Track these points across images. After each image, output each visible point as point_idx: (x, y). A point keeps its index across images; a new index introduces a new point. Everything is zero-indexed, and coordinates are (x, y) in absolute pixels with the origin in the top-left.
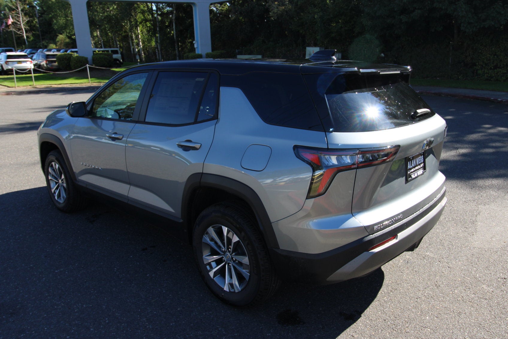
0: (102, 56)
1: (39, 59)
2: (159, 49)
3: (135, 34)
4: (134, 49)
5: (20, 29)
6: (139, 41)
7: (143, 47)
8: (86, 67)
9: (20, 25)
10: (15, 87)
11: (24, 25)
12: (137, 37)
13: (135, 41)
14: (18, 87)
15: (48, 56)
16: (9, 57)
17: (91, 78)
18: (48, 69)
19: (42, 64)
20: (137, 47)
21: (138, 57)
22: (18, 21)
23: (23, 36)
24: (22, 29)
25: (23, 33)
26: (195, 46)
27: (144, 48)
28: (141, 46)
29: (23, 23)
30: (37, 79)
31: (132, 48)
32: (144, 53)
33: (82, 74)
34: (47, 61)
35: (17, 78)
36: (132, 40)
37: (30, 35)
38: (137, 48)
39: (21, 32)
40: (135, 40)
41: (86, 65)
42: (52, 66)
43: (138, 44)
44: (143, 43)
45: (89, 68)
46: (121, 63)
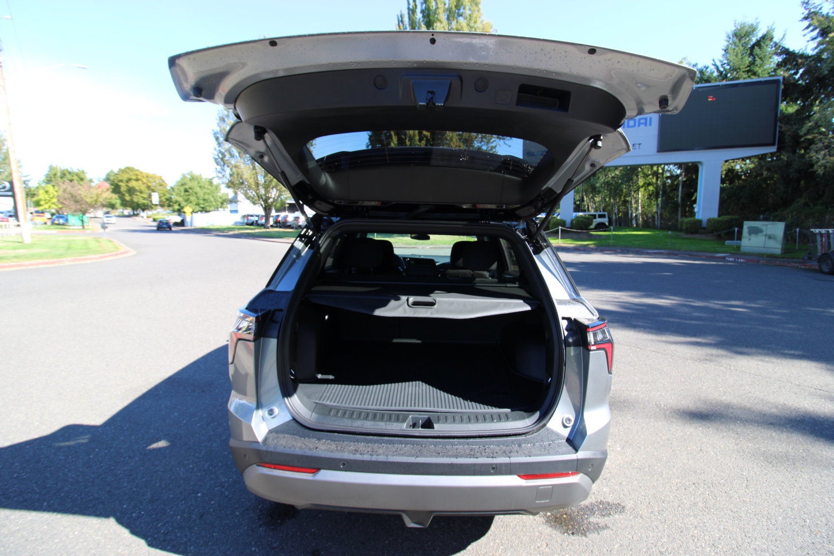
0: (580, 219)
2: (659, 214)
3: (635, 198)
4: (632, 214)
6: (638, 205)
7: (642, 211)
8: (558, 229)
12: (637, 202)
13: (634, 206)
17: (561, 238)
21: (634, 222)
26: (696, 210)
27: (643, 213)
28: (640, 211)
31: (630, 212)
32: (642, 218)
36: (631, 204)
38: (635, 213)
40: (635, 204)
41: (559, 227)
43: (637, 209)
44: (643, 207)
45: (561, 229)
46: (607, 227)
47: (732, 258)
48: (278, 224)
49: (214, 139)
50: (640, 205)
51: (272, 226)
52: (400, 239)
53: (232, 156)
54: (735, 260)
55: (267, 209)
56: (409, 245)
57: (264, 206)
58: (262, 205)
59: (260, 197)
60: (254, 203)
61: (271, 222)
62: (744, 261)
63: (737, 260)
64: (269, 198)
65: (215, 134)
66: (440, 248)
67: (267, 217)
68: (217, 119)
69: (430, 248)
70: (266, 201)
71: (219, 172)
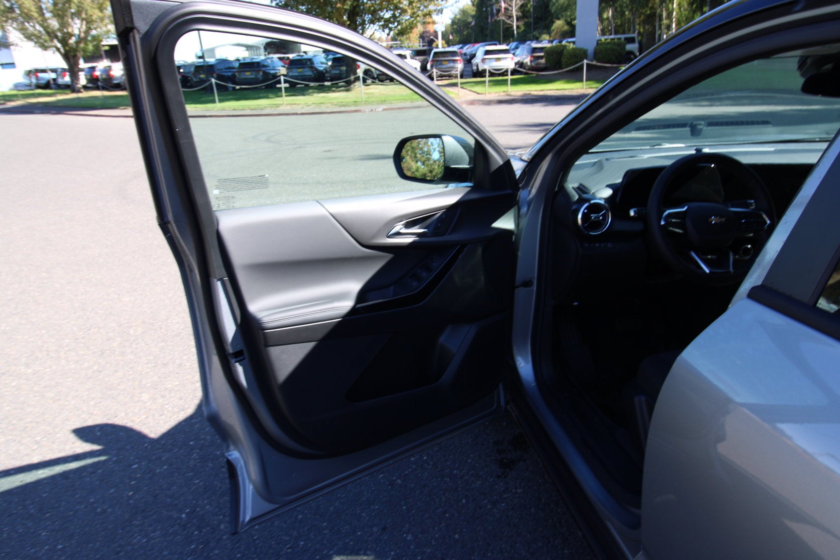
0: (609, 46)
1: (523, 55)
3: (667, 9)
4: (660, 36)
5: (510, 17)
6: (671, 22)
7: (677, 31)
8: (583, 65)
9: (512, 11)
10: (485, 94)
11: (516, 10)
12: (670, 15)
13: (665, 22)
14: (489, 93)
15: (534, 50)
16: (487, 52)
17: (587, 80)
18: (532, 69)
19: (525, 61)
20: (665, 31)
22: (510, 6)
23: (513, 26)
24: (513, 16)
25: (513, 22)
27: (678, 33)
28: (674, 30)
29: (515, 7)
30: (515, 82)
31: (658, 33)
33: (574, 75)
34: (532, 56)
35: (490, 81)
36: (661, 19)
37: (521, 24)
38: (667, 34)
39: (511, 21)
40: (666, 19)
41: (583, 60)
42: (538, 64)
43: (669, 27)
44: (678, 24)
45: (587, 64)
48: (94, 83)
50: (674, 20)
51: (85, 88)
52: (323, 97)
55: (70, 56)
56: (344, 106)
57: (62, 50)
58: (58, 49)
59: (52, 35)
60: (45, 48)
61: (83, 80)
64: (71, 35)
66: (399, 108)
67: (73, 71)
69: (384, 110)
70: (64, 42)
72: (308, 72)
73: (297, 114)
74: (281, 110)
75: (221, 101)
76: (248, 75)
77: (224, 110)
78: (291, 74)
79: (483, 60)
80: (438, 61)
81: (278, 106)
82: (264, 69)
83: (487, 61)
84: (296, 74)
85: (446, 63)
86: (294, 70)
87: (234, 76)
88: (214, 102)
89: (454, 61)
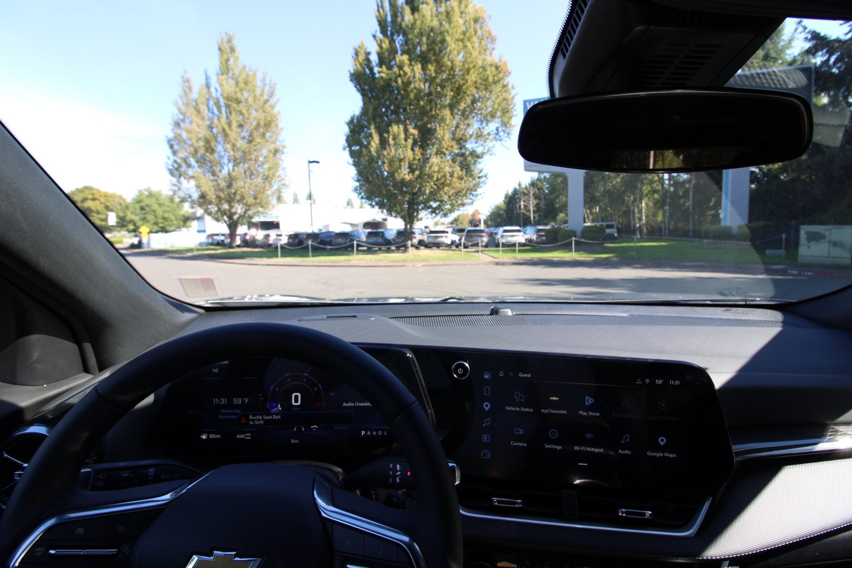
0: (592, 229)
1: (530, 234)
2: (666, 223)
3: (638, 207)
4: (634, 224)
5: (529, 211)
6: (642, 216)
7: (646, 222)
8: (571, 241)
9: (530, 207)
10: (499, 258)
11: (533, 207)
12: (640, 212)
13: (637, 215)
14: (502, 258)
15: (539, 231)
16: (505, 231)
17: (575, 251)
18: (538, 243)
19: (533, 238)
21: (638, 233)
22: (529, 204)
23: (530, 217)
25: (531, 214)
26: (722, 216)
27: (646, 224)
28: (644, 222)
29: (532, 205)
30: (520, 251)
31: (632, 222)
32: (647, 229)
33: (567, 247)
34: (537, 235)
35: (502, 250)
36: (634, 214)
37: (536, 215)
38: (639, 223)
39: (529, 213)
40: (638, 213)
41: (572, 237)
42: (542, 240)
43: (640, 219)
44: (647, 217)
45: (575, 241)
46: (615, 238)
47: (796, 270)
48: (246, 243)
49: (167, 147)
50: (643, 214)
51: (239, 246)
52: (384, 256)
53: (189, 166)
54: (800, 273)
55: (233, 226)
56: (395, 262)
57: (228, 223)
58: (225, 222)
59: (224, 213)
60: (217, 220)
61: (238, 241)
62: (812, 274)
63: (802, 273)
64: (235, 213)
65: (169, 141)
66: (434, 265)
67: (232, 235)
68: (171, 124)
69: (423, 266)
70: (230, 217)
71: (175, 185)
72: (380, 240)
73: (360, 266)
74: (351, 263)
75: (313, 256)
76: (340, 240)
77: (313, 262)
78: (369, 241)
79: (502, 236)
80: (469, 236)
81: (350, 260)
82: (351, 237)
83: (505, 237)
84: (372, 241)
85: (476, 237)
86: (371, 238)
87: (331, 241)
88: (308, 256)
89: (482, 236)
